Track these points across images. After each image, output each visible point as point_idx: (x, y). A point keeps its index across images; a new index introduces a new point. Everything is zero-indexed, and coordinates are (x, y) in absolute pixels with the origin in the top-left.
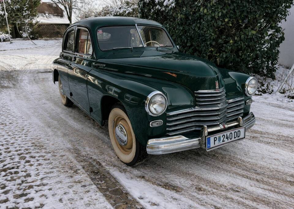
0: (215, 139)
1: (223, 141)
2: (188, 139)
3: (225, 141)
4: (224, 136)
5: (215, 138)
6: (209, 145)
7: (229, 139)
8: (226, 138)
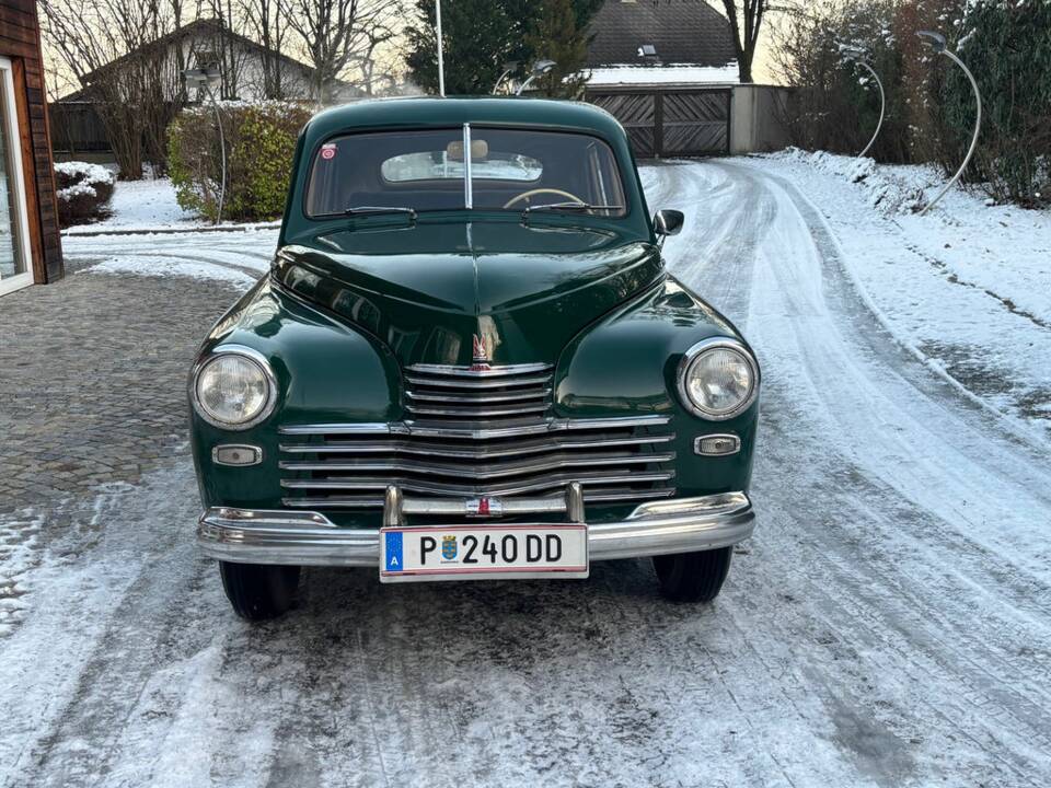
0: (428, 544)
1: (467, 560)
2: (334, 525)
3: (475, 561)
4: (470, 543)
5: (423, 540)
6: (394, 561)
7: (499, 556)
8: (485, 552)
